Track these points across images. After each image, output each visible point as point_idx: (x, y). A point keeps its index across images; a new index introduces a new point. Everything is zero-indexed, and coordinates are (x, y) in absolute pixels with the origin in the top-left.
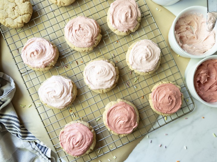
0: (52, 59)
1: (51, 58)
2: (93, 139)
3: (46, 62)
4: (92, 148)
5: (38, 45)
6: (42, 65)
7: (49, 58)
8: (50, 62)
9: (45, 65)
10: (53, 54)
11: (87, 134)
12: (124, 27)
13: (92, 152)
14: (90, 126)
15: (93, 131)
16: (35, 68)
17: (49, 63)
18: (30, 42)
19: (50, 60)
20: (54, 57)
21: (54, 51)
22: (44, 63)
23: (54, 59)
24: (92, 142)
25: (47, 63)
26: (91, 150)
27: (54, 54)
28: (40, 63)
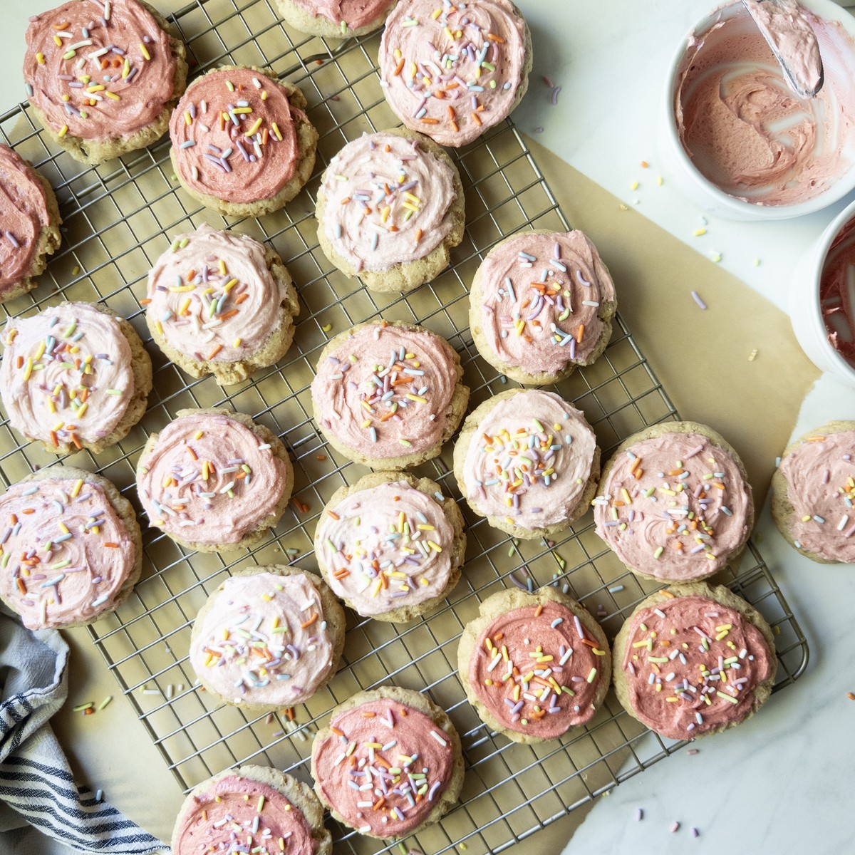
0: (269, 505)
1: (267, 501)
2: (454, 762)
3: (247, 520)
4: (450, 797)
5: (208, 448)
6: (232, 532)
7: (258, 504)
8: (261, 518)
9: (241, 531)
10: (272, 484)
11: (426, 743)
12: (548, 358)
13: (451, 810)
14: (433, 708)
15: (449, 729)
16: (198, 545)
17: (257, 521)
18: (173, 438)
19: (260, 512)
20: (276, 495)
21: (278, 471)
22: (239, 527)
23: (276, 506)
24: (449, 774)
25: (250, 524)
26: (447, 804)
27: (276, 484)
28: (221, 526)
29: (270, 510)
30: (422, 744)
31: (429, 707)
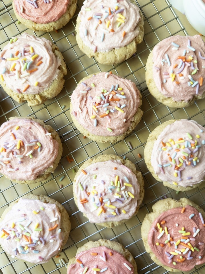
0: (49, 162)
1: (49, 160)
3: (39, 169)
5: (21, 134)
6: (31, 175)
7: (44, 162)
8: (45, 168)
9: (36, 174)
10: (51, 152)
11: (122, 269)
12: (186, 93)
15: (132, 261)
16: (16, 180)
17: (44, 169)
18: (6, 129)
19: (45, 165)
20: (53, 158)
21: (54, 146)
22: (35, 172)
23: (53, 163)
25: (40, 171)
27: (53, 152)
28: (26, 172)
29: (50, 165)
30: (120, 269)
31: (122, 250)
